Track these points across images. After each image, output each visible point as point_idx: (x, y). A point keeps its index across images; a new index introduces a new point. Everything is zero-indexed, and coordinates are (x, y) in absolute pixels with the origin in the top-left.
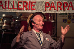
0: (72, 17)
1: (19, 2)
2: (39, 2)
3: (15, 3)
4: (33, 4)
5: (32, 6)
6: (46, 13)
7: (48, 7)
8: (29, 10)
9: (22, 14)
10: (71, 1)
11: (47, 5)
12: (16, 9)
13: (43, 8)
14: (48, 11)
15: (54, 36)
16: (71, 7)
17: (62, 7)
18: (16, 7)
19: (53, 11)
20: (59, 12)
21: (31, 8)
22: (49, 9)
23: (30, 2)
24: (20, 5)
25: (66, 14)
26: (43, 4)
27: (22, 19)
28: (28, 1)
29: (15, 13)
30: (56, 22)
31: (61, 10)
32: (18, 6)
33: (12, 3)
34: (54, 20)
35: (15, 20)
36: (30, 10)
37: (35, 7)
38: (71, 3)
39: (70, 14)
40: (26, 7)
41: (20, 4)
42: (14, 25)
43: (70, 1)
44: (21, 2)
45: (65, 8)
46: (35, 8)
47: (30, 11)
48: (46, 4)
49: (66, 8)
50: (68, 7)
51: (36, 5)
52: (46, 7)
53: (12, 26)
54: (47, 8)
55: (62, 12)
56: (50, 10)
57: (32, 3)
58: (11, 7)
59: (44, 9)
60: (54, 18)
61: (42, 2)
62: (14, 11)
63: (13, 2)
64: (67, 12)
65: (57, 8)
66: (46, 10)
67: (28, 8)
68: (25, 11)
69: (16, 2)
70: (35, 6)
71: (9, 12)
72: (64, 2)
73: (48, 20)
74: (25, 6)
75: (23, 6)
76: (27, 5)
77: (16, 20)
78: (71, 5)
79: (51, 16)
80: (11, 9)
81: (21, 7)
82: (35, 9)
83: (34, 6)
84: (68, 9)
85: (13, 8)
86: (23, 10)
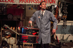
0: (34, 7)
6: (20, 4)
9: (7, 4)
13: (18, 1)
14: (21, 3)
15: (24, 16)
17: (28, 1)
19: (24, 3)
20: (27, 4)
21: (12, 1)
25: (30, 5)
27: (8, 7)
29: (4, 4)
30: (25, 9)
31: (28, 3)
34: (24, 8)
35: (4, 8)
39: (32, 5)
42: (3, 10)
45: (30, 2)
46: (14, 1)
47: (12, 3)
52: (20, 1)
53: (2, 10)
55: (28, 4)
60: (24, 7)
62: (4, 3)
64: (31, 4)
65: (26, 1)
68: (9, 3)
73: (21, 8)
74: (9, 0)
79: (22, 6)
85: (3, 1)
86: (8, 2)
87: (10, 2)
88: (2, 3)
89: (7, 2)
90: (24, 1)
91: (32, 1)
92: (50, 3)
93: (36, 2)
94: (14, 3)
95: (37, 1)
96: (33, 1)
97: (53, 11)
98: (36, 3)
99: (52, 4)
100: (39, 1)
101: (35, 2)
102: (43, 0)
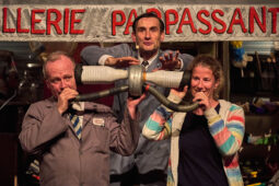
1: (34, 12)
2: (94, 11)
3: (23, 15)
4: (77, 16)
5: (73, 21)
7: (120, 25)
8: (65, 33)
10: (189, 7)
11: (118, 18)
12: (26, 31)
13: (105, 27)
16: (186, 23)
18: (26, 25)
21: (72, 27)
22: (122, 29)
23: (66, 11)
24: (39, 21)
26: (107, 16)
28: (61, 8)
32: (33, 22)
33: (15, 15)
35: (25, 65)
36: (68, 35)
37: (83, 26)
38: (186, 11)
40: (55, 24)
41: (37, 17)
43: (184, 7)
44: (41, 12)
45: (171, 27)
46: (82, 28)
47: (68, 38)
48: (113, 15)
49: (173, 28)
50: (180, 25)
51: (87, 20)
52: (115, 25)
54: (116, 28)
56: (126, 33)
57: (74, 12)
58: (13, 26)
59: (110, 30)
61: (104, 11)
62: (21, 39)
63: (19, 11)
64: (175, 37)
66: (113, 34)
67: (62, 28)
68: (54, 38)
69: (26, 11)
70: (83, 22)
71: (7, 42)
72: (166, 7)
74: (52, 23)
75: (49, 22)
76: (58, 20)
77: (30, 65)
78: (186, 19)
80: (11, 31)
81: (43, 25)
82: (81, 32)
83: (78, 22)
84: (179, 31)
85: (19, 30)
86: (48, 33)
87: (59, 33)
88: (15, 37)
89: (40, 33)
91: (183, 23)
93: (205, 28)
94: (79, 38)
95: (208, 25)
96: (190, 23)
98: (206, 33)
100: (222, 23)
101: (199, 25)
102: (246, 17)
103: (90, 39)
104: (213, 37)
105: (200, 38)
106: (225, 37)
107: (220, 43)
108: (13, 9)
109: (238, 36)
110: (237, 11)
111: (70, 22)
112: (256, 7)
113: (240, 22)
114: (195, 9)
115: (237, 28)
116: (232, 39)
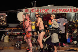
9: (43, 14)
14: (53, 13)
17: (58, 11)
19: (55, 13)
20: (57, 13)
26: (51, 10)
27: (44, 16)
28: (46, 9)
38: (62, 9)
49: (60, 12)
51: (49, 11)
68: (45, 13)
81: (43, 11)
85: (40, 12)
90: (55, 11)
92: (75, 12)
94: (48, 13)
96: (62, 11)
97: (77, 18)
99: (76, 12)
100: (66, 11)
101: (63, 11)
102: (69, 10)
103: (49, 13)
104: (65, 13)
105: (63, 13)
106: (67, 13)
107: (66, 14)
108: (40, 9)
109: (68, 12)
110: (68, 9)
111: (47, 11)
112: (71, 9)
113: (69, 11)
114: (63, 9)
115: (68, 11)
116: (68, 13)
